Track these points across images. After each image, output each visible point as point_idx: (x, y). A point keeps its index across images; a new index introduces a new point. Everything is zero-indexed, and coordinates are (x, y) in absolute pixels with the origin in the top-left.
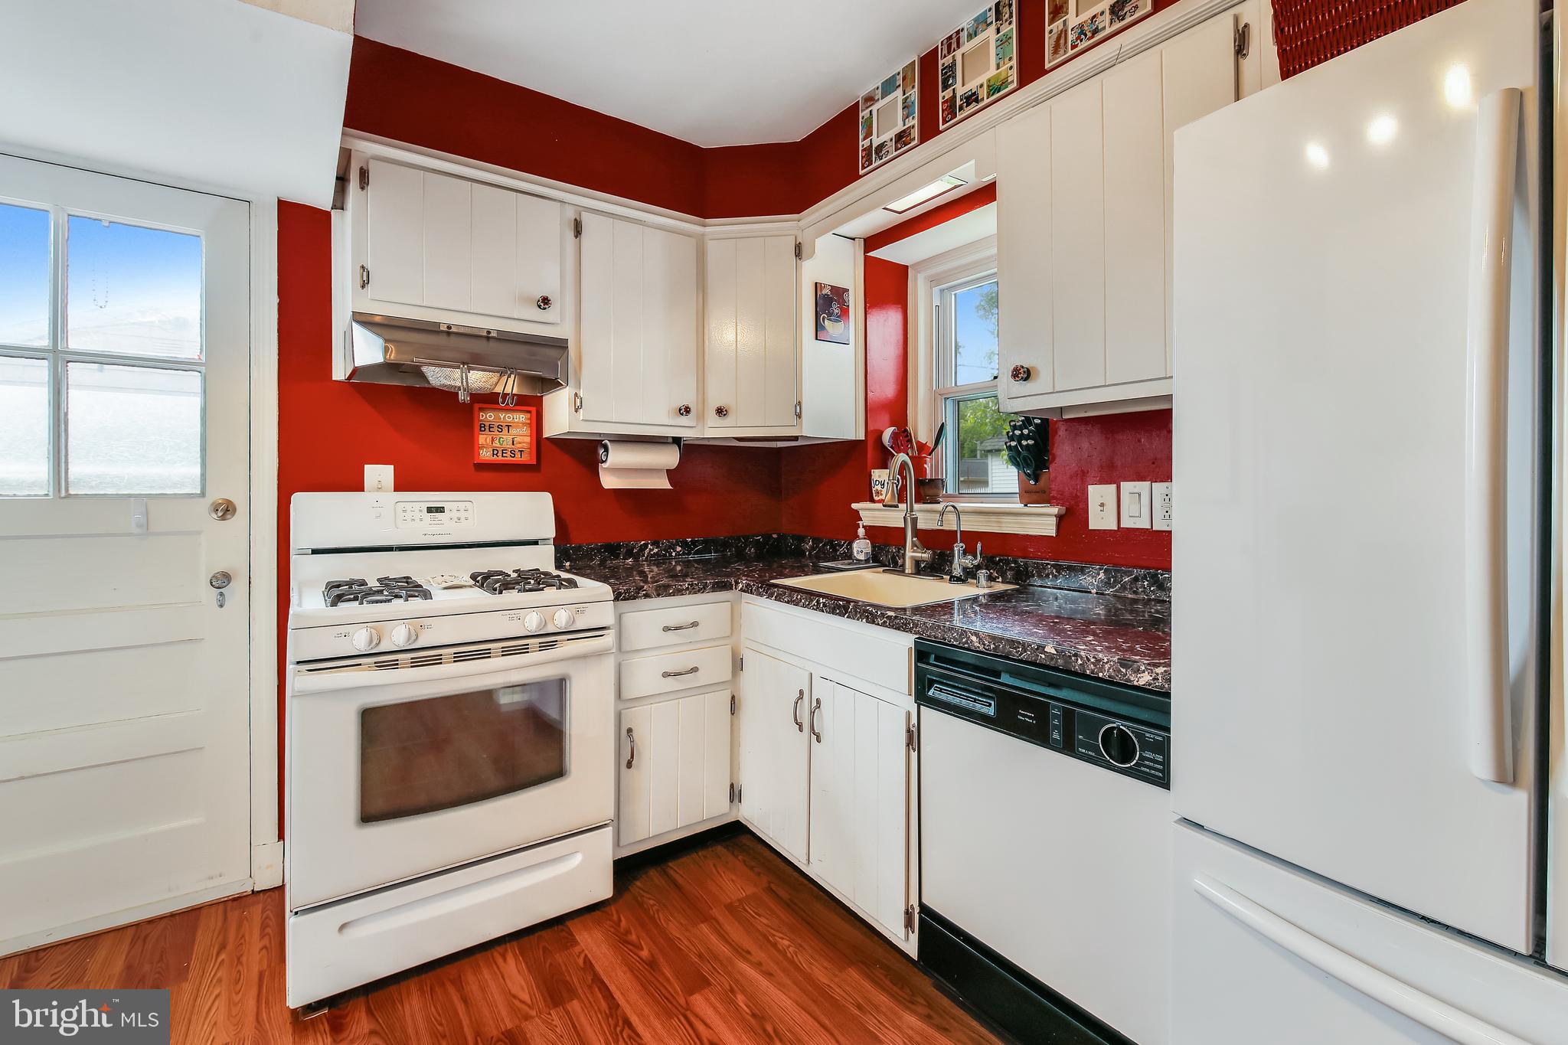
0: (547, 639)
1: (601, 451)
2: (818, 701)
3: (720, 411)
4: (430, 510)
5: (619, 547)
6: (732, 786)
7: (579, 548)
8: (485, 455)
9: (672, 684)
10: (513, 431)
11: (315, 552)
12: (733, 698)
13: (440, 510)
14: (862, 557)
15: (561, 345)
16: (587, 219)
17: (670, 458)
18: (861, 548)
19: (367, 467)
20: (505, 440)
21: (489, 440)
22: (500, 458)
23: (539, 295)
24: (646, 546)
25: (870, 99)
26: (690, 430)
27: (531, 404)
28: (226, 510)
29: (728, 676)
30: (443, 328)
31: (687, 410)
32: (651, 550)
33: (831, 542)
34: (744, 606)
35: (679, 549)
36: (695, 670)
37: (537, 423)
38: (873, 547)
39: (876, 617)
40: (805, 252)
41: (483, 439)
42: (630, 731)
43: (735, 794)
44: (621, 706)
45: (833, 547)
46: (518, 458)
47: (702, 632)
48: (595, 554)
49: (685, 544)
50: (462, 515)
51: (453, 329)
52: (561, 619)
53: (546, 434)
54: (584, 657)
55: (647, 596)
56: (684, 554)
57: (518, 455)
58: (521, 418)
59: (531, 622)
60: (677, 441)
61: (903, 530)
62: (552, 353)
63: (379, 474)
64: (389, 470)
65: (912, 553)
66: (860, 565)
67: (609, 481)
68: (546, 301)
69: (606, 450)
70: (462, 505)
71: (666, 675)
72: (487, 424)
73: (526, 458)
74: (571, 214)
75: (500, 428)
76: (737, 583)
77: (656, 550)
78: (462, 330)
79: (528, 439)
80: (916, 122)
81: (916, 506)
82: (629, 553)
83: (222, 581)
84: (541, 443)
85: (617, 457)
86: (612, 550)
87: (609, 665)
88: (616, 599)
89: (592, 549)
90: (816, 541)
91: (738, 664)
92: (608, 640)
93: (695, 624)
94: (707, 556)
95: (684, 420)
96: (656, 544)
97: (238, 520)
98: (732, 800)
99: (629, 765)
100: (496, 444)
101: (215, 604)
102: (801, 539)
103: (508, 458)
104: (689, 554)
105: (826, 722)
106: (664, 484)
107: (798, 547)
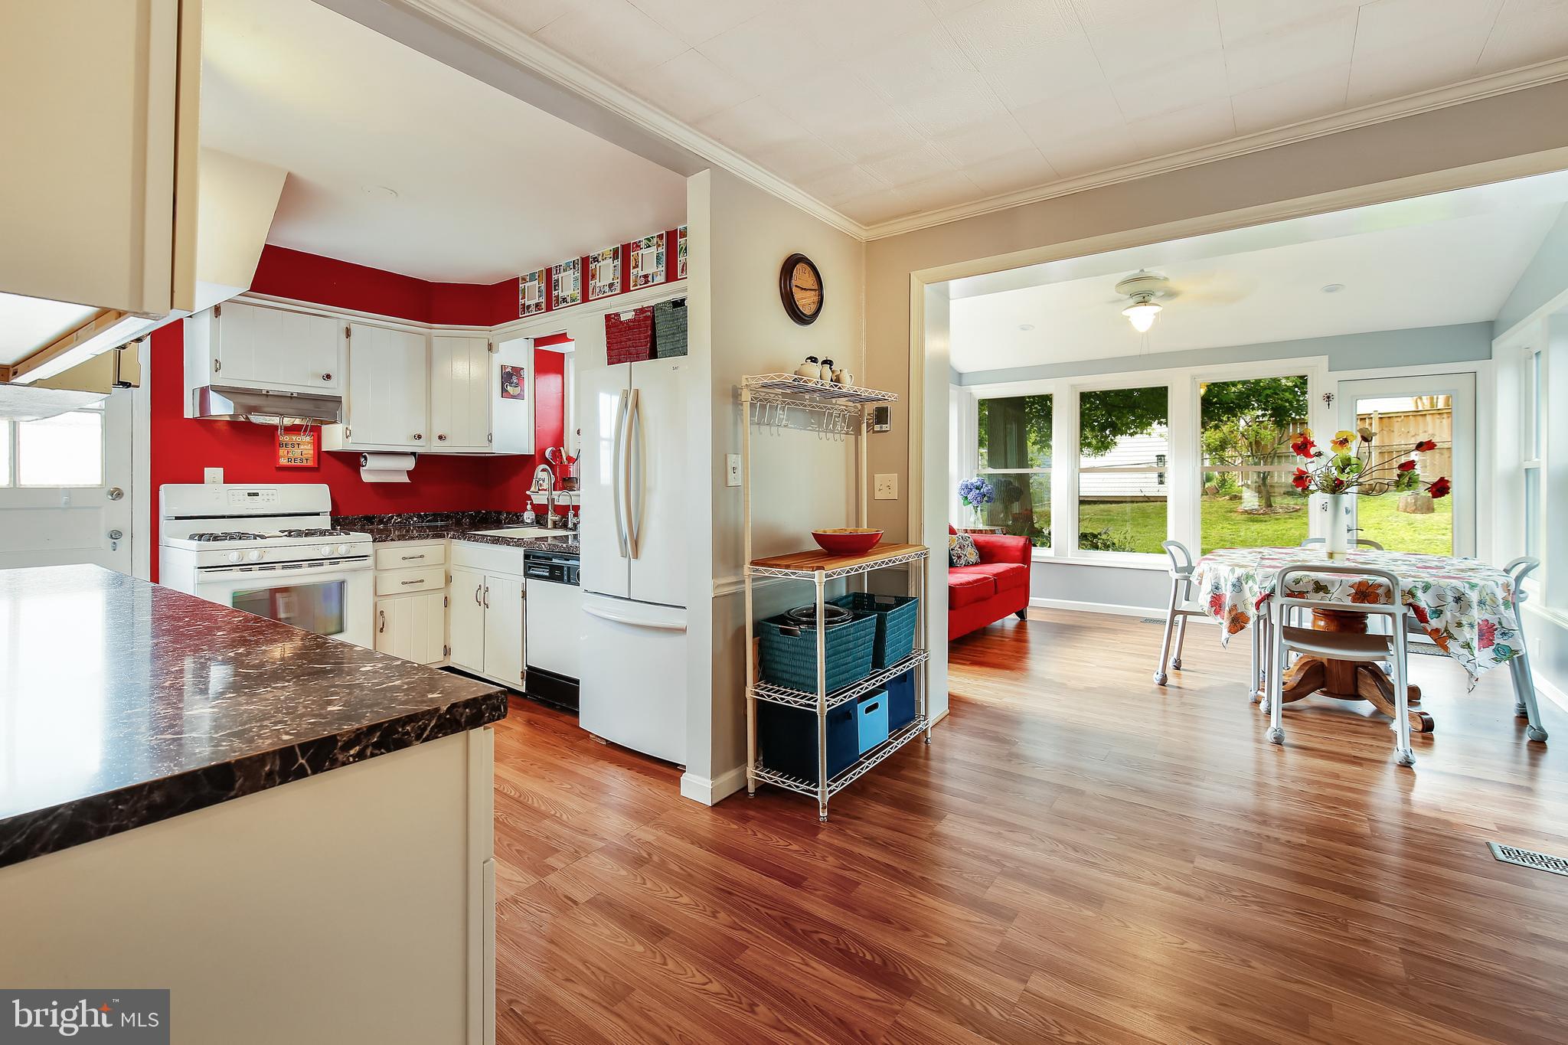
0: (334, 560)
1: (362, 460)
2: (487, 588)
3: (440, 438)
4: (249, 494)
5: (374, 517)
6: (445, 646)
7: (347, 518)
8: (283, 461)
9: (408, 588)
10: (301, 447)
11: (177, 518)
12: (446, 598)
13: (257, 494)
14: (529, 521)
15: (337, 400)
16: (354, 328)
17: (410, 464)
18: (529, 516)
19: (206, 470)
20: (296, 452)
21: (286, 452)
22: (293, 463)
23: (325, 373)
24: (393, 517)
25: (524, 279)
26: (422, 448)
27: (316, 432)
28: (117, 494)
29: (443, 585)
30: (264, 392)
31: (419, 437)
32: (396, 520)
33: (516, 514)
34: (453, 547)
35: (415, 519)
36: (422, 581)
37: (318, 442)
38: (536, 516)
39: (510, 542)
40: (494, 348)
41: (282, 452)
42: (382, 612)
43: (447, 651)
44: (377, 599)
45: (517, 517)
46: (304, 463)
47: (426, 561)
48: (357, 522)
49: (419, 516)
50: (271, 497)
51: (270, 393)
52: (342, 550)
53: (324, 449)
54: (355, 570)
55: (392, 540)
56: (419, 522)
57: (305, 461)
58: (308, 439)
59: (325, 551)
60: (414, 454)
61: (547, 505)
62: (331, 405)
63: (214, 474)
64: (220, 471)
65: (551, 517)
66: (528, 525)
67: (367, 477)
68: (328, 377)
69: (366, 459)
70: (270, 492)
71: (403, 583)
72: (284, 443)
73: (310, 463)
74: (344, 325)
75: (293, 445)
76: (448, 534)
77: (399, 520)
78: (276, 393)
79: (312, 452)
80: (543, 300)
81: (553, 492)
82: (381, 522)
83: (115, 535)
84: (319, 453)
85: (372, 463)
86: (369, 520)
87: (370, 575)
88: (374, 541)
89: (356, 519)
90: (508, 513)
91: (449, 579)
92: (370, 562)
93: (422, 556)
94: (436, 524)
95: (417, 442)
96: (399, 516)
97: (125, 501)
98: (445, 655)
99: (381, 630)
100: (290, 455)
101: (111, 549)
102: (500, 513)
103: (298, 463)
104: (422, 522)
105: (491, 598)
106: (405, 479)
107: (498, 517)
